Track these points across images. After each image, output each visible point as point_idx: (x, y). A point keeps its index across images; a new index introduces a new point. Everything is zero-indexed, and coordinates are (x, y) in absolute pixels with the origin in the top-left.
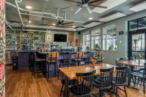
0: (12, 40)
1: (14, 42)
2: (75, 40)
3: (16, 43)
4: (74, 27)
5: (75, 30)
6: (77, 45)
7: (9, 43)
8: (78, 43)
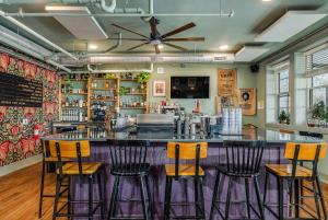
0: (72, 98)
1: (77, 102)
2: (239, 93)
3: (81, 104)
4: (225, 47)
5: (230, 58)
6: (247, 107)
7: (67, 104)
8: (252, 102)
